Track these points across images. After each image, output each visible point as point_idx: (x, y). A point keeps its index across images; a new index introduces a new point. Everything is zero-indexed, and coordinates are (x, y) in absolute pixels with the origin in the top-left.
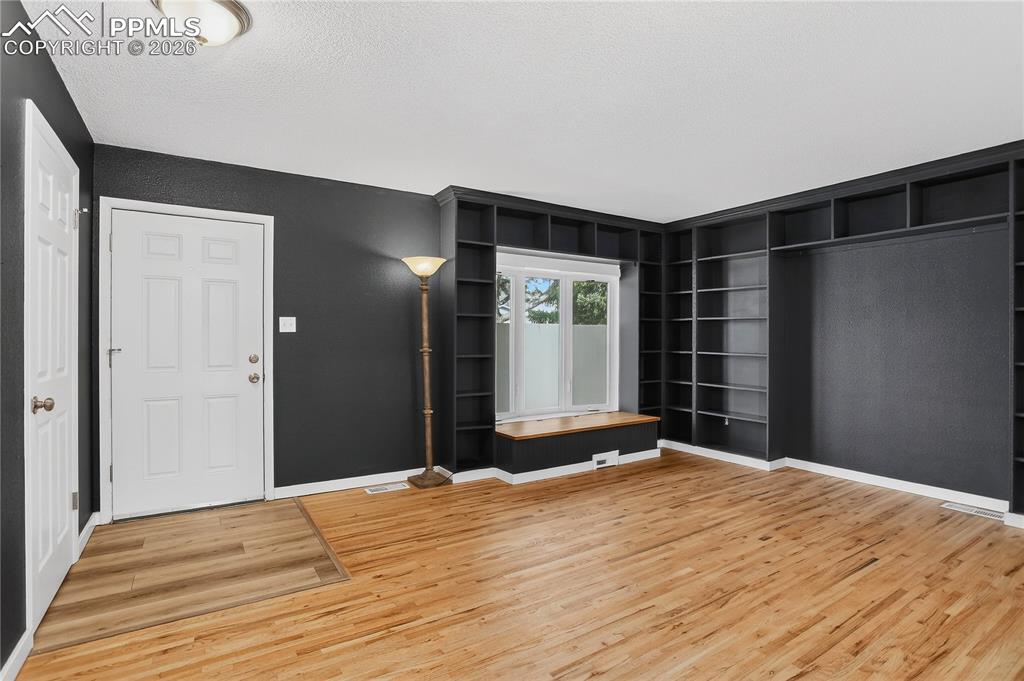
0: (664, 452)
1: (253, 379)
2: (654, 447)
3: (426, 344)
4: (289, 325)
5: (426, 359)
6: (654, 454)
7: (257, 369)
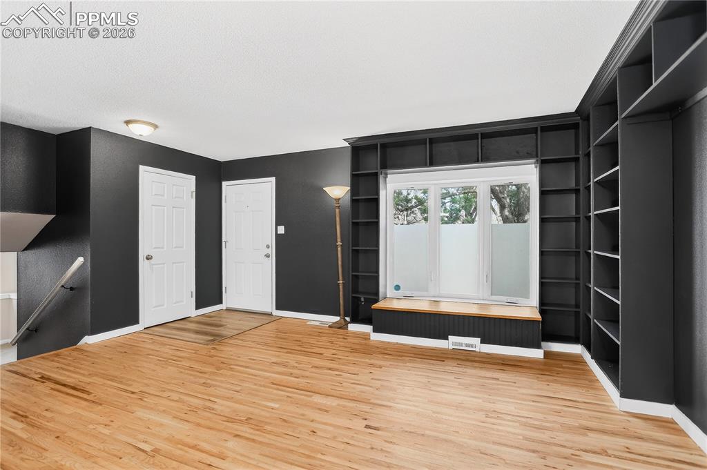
0: (548, 354)
1: (267, 256)
2: (539, 347)
3: (339, 240)
4: (281, 230)
5: (339, 249)
6: (537, 354)
7: (268, 251)
